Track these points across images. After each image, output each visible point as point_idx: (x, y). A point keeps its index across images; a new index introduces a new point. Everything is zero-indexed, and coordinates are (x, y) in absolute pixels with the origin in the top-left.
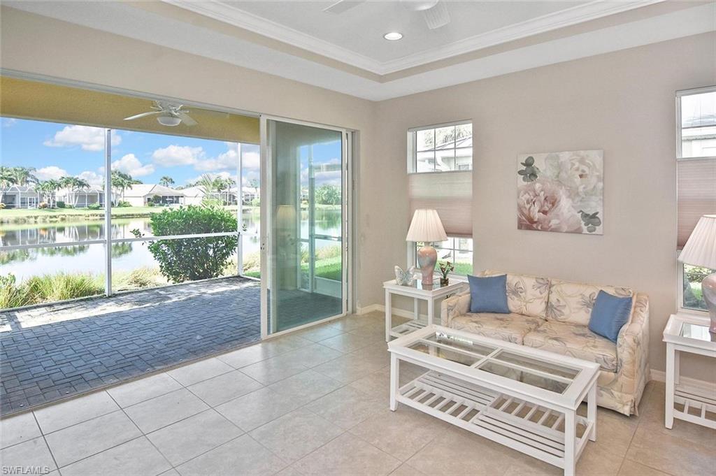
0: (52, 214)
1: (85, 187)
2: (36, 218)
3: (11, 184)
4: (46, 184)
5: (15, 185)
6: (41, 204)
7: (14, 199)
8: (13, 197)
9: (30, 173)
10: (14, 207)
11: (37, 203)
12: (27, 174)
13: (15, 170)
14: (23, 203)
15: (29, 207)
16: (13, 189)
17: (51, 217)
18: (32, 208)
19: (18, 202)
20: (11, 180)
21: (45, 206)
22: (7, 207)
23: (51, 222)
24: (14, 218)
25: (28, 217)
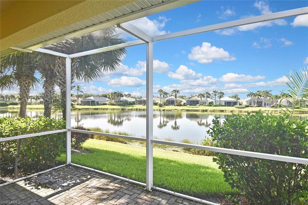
0: (275, 110)
2: (268, 111)
3: (259, 97)
4: (274, 97)
6: (272, 105)
8: (262, 102)
9: (269, 93)
11: (270, 105)
12: (268, 93)
14: (265, 105)
16: (261, 99)
17: (275, 111)
18: (268, 107)
19: (263, 105)
20: (260, 96)
21: (273, 106)
22: (259, 106)
23: (275, 113)
25: (265, 111)
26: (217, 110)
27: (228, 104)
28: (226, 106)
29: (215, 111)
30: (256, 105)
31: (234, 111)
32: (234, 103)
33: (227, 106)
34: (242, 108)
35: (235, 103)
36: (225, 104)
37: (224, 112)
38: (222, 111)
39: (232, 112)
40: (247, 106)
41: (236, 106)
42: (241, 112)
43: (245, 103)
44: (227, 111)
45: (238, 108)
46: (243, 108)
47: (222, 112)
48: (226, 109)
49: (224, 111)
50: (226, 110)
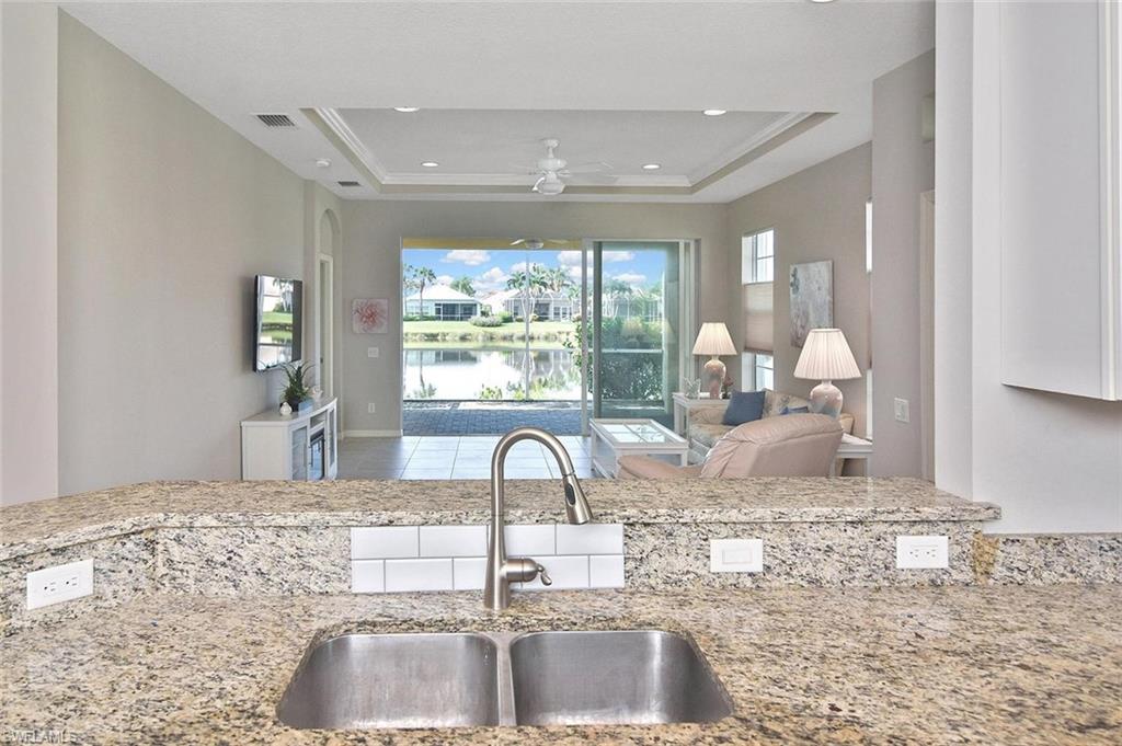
1: (627, 293)
2: (568, 334)
3: (542, 288)
5: (549, 291)
6: (575, 316)
7: (547, 309)
8: (547, 306)
9: (566, 274)
10: (547, 318)
11: (570, 314)
12: (562, 275)
13: (551, 271)
14: (557, 314)
15: (563, 320)
16: (548, 295)
18: (565, 321)
19: (551, 315)
20: (544, 284)
21: (578, 319)
22: (540, 319)
24: (544, 334)
25: (560, 333)
26: (416, 334)
27: (448, 311)
28: (439, 318)
29: (410, 336)
30: (533, 314)
31: (470, 335)
32: (465, 309)
33: (445, 319)
34: (493, 326)
35: (468, 311)
36: (438, 311)
37: (437, 340)
38: (432, 337)
39: (463, 338)
40: (507, 320)
41: (473, 318)
42: (492, 338)
43: (498, 310)
44: (447, 338)
45: (483, 326)
46: (497, 326)
47: (432, 340)
48: (446, 331)
49: (439, 338)
50: (444, 335)
